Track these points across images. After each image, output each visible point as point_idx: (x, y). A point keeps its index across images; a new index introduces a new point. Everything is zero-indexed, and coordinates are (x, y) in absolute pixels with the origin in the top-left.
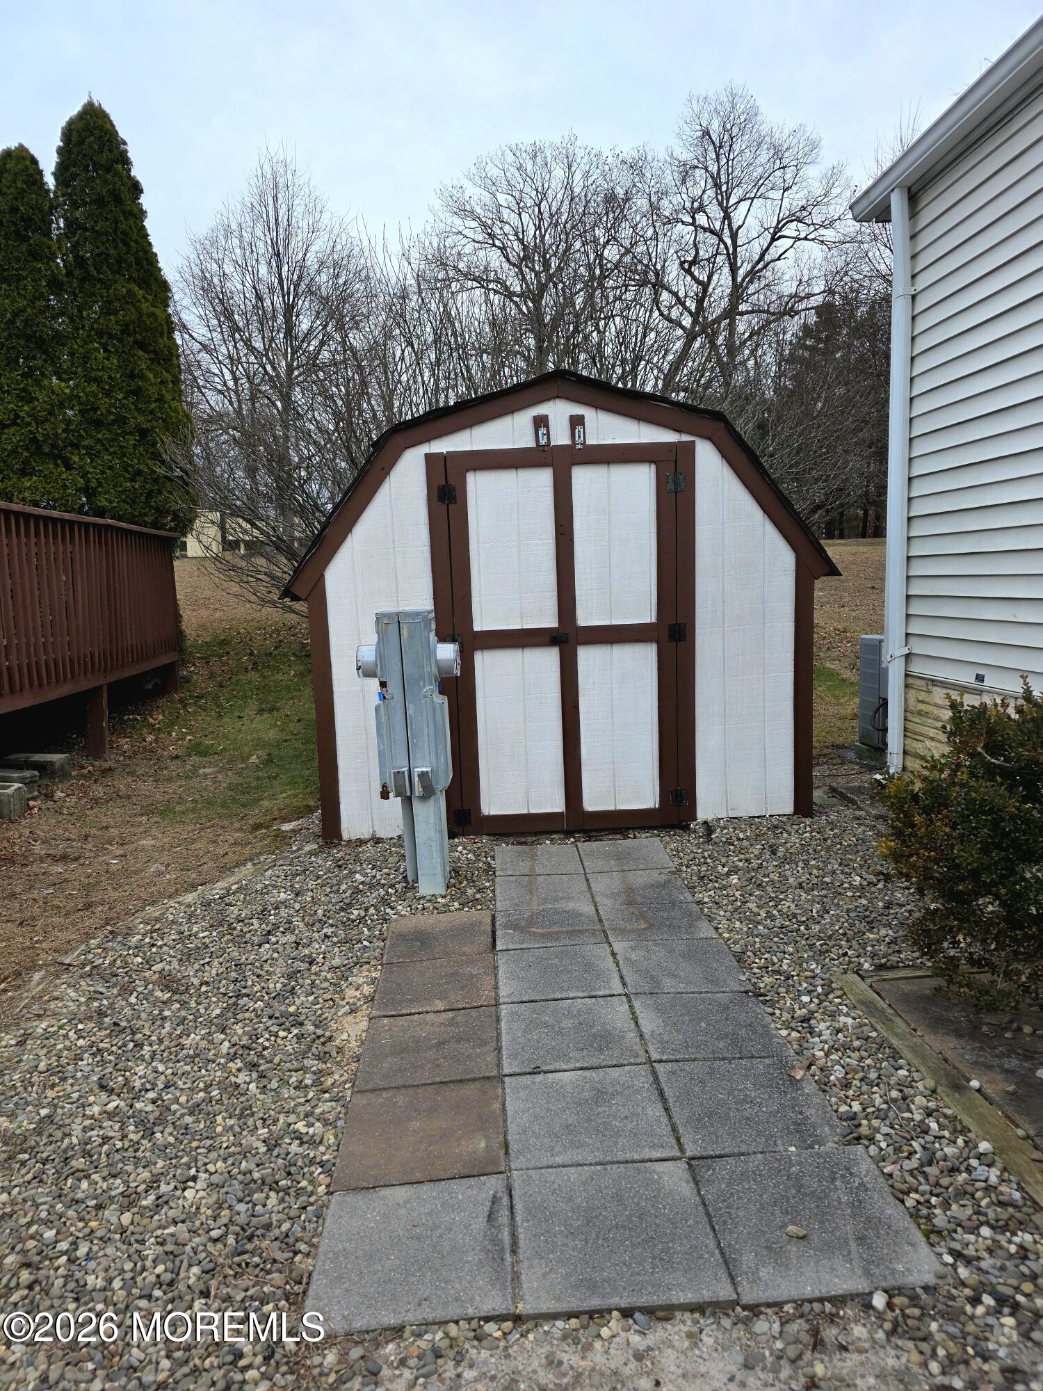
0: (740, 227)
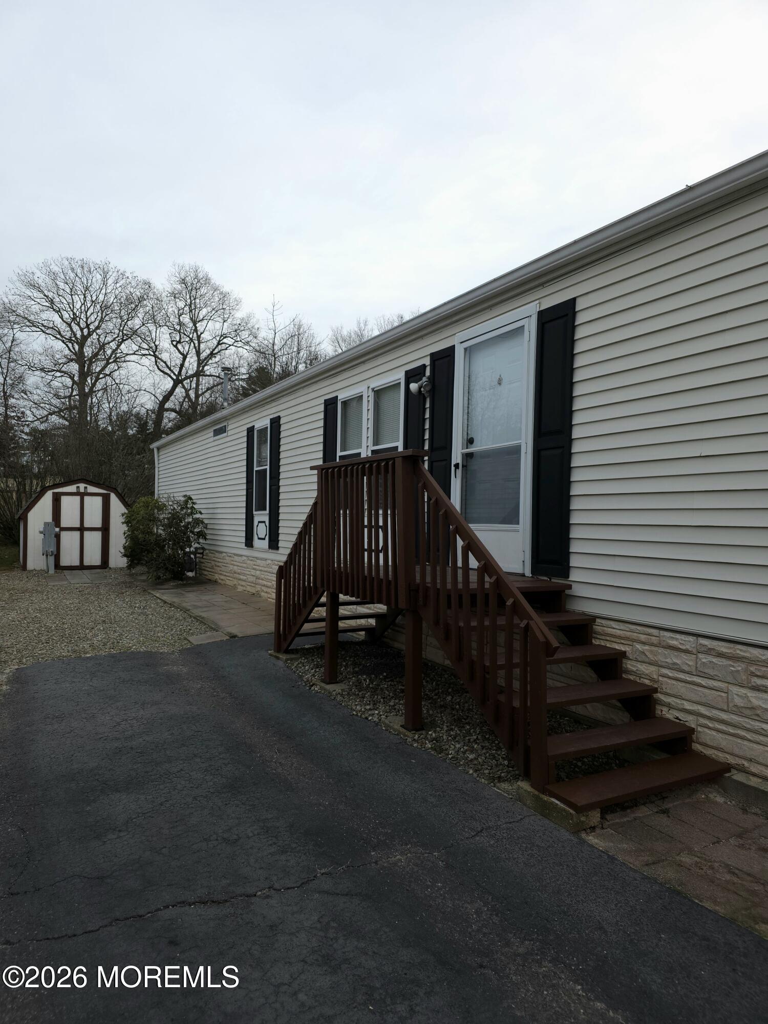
0: (201, 333)
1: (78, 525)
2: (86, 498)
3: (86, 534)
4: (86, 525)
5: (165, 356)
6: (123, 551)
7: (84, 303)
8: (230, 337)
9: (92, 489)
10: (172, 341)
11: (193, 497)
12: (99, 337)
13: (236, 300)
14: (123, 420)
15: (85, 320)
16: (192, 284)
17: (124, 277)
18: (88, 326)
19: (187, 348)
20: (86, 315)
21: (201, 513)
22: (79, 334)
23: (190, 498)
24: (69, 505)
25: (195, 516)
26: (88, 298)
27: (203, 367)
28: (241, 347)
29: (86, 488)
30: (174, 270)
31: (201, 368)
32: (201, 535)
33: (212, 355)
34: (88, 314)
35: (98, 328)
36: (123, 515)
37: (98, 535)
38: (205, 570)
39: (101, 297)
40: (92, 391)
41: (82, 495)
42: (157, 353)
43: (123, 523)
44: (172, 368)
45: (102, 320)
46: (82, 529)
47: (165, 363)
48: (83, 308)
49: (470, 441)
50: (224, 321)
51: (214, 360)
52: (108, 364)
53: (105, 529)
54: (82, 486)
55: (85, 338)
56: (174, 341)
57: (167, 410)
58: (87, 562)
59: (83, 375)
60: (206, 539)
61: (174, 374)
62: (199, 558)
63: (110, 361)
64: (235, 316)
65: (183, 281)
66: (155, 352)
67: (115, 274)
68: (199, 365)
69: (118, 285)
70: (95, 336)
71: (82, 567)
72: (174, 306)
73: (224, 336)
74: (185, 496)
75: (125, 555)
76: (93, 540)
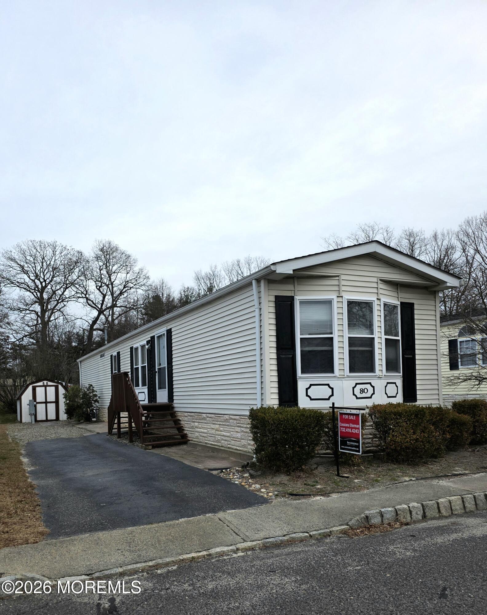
1: (44, 401)
2: (48, 388)
3: (48, 405)
4: (48, 400)
5: (92, 297)
6: (65, 411)
7: (42, 267)
8: (131, 283)
9: (50, 383)
10: (96, 286)
11: (93, 385)
12: (52, 287)
13: (134, 259)
14: (69, 336)
15: (43, 277)
16: (107, 251)
17: (66, 249)
18: (45, 281)
19: (105, 291)
20: (44, 275)
21: (96, 392)
22: (40, 287)
23: (92, 386)
24: (40, 391)
25: (94, 393)
26: (44, 264)
27: (116, 301)
28: (138, 288)
29: (47, 383)
30: (96, 244)
31: (115, 302)
32: (96, 401)
33: (121, 293)
34: (45, 273)
35: (51, 281)
36: (63, 394)
37: (54, 405)
38: (100, 417)
39: (52, 263)
40: (49, 321)
41: (46, 386)
42: (87, 296)
43: (64, 398)
44: (96, 304)
45: (53, 277)
46: (46, 402)
47: (92, 301)
48: (42, 269)
49: (160, 364)
50: (127, 274)
51: (122, 296)
52: (58, 303)
53: (57, 402)
54: (45, 382)
55: (43, 288)
56: (98, 286)
57: (95, 330)
58: (49, 418)
59: (43, 311)
60: (98, 403)
61: (98, 308)
62: (98, 412)
63: (59, 301)
64: (134, 269)
65: (102, 250)
66: (86, 295)
67: (60, 248)
68: (113, 301)
69: (62, 254)
70: (49, 287)
71: (47, 420)
72: (97, 264)
73: (127, 282)
74: (89, 385)
75: (66, 413)
76: (52, 408)
